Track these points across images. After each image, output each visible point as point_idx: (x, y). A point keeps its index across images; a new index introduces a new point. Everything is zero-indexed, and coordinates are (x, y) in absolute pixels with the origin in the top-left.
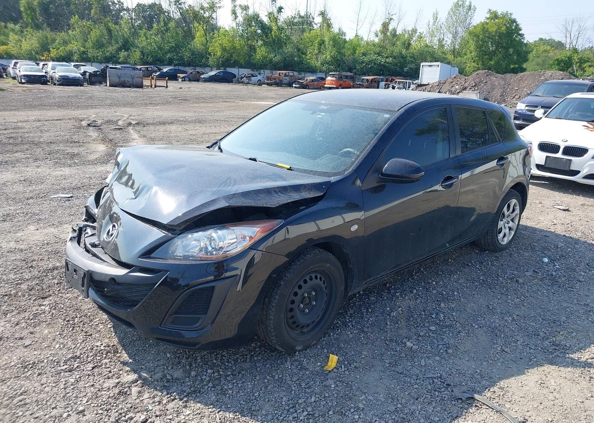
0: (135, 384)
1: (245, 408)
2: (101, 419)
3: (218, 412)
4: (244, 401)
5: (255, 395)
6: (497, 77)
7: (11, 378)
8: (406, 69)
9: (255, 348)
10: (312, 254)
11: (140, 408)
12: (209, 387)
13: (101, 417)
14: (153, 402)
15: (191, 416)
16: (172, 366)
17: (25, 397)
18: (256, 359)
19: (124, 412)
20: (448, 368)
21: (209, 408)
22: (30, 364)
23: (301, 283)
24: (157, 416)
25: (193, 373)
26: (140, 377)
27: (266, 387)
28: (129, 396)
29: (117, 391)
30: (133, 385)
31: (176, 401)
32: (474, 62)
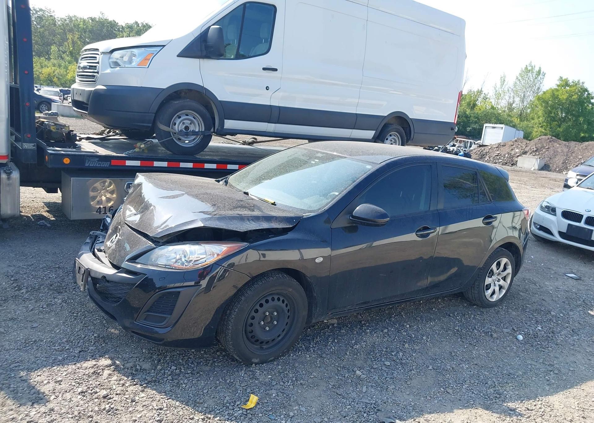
0: (109, 368)
1: (192, 399)
2: (72, 389)
3: (167, 399)
4: (193, 395)
5: (204, 391)
6: (560, 144)
7: (15, 349)
8: (469, 129)
9: (219, 356)
10: (275, 278)
11: (106, 386)
12: (168, 379)
13: (73, 388)
14: (118, 384)
15: (145, 398)
16: (144, 359)
17: (20, 364)
18: (216, 364)
19: (92, 387)
20: (385, 398)
21: (161, 395)
22: (32, 341)
23: (263, 302)
24: (117, 394)
25: (159, 367)
26: (114, 364)
27: (216, 387)
28: (101, 376)
29: (92, 371)
30: (106, 368)
31: (137, 386)
32: (542, 127)
